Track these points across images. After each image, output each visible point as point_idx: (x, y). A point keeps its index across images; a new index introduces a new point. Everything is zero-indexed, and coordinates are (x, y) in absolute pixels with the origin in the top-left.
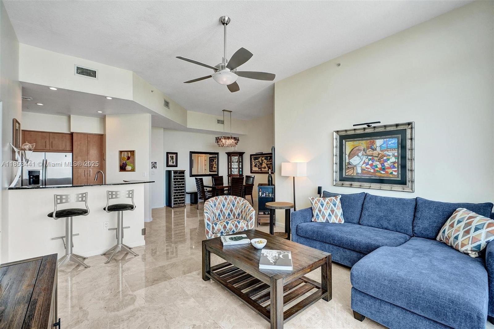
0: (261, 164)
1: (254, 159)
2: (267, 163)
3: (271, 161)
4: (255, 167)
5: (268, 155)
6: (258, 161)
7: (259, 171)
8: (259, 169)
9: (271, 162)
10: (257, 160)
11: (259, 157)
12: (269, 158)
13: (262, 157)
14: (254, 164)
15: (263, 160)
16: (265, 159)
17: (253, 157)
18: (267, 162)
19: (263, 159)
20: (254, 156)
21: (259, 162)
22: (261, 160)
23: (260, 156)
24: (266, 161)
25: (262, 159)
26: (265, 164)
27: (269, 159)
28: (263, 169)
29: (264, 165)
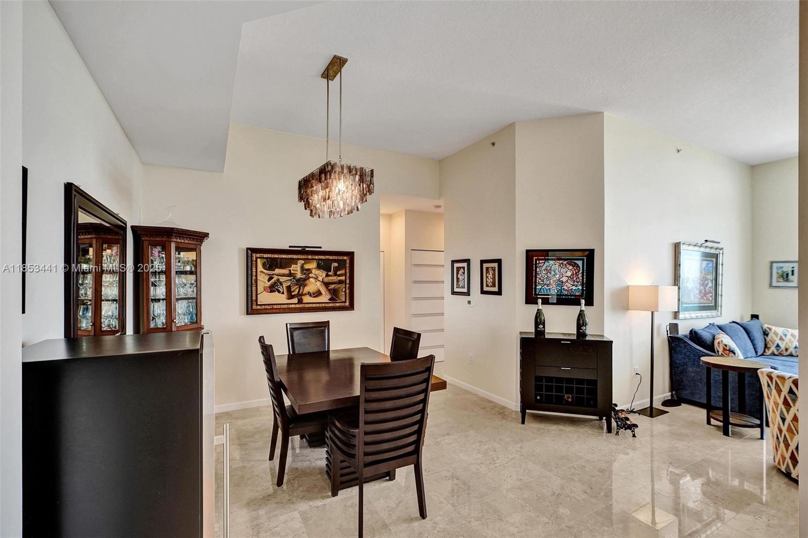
0: (302, 283)
1: (264, 265)
2: (326, 280)
3: (345, 275)
4: (271, 292)
5: (331, 258)
6: (286, 271)
7: (293, 306)
8: (291, 297)
9: (343, 278)
10: (281, 267)
11: (295, 261)
12: (336, 264)
13: (307, 261)
14: (263, 281)
15: (309, 270)
16: (319, 267)
17: (260, 258)
18: (327, 275)
19: (312, 265)
20: (266, 256)
21: (290, 275)
22: (299, 269)
23: (295, 257)
24: (322, 274)
25: (307, 266)
26: (318, 284)
27: (336, 269)
28: (307, 299)
29: (313, 285)
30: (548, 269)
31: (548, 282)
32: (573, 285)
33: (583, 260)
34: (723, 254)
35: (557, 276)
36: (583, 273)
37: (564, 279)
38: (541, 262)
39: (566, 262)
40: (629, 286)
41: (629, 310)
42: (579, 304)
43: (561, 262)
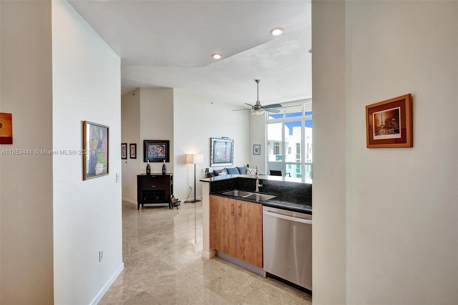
30: (153, 148)
31: (152, 153)
32: (162, 154)
33: (165, 144)
34: (233, 142)
35: (156, 151)
36: (165, 150)
37: (159, 152)
38: (150, 145)
39: (159, 145)
40: (186, 155)
41: (186, 163)
42: (163, 162)
43: (157, 145)
